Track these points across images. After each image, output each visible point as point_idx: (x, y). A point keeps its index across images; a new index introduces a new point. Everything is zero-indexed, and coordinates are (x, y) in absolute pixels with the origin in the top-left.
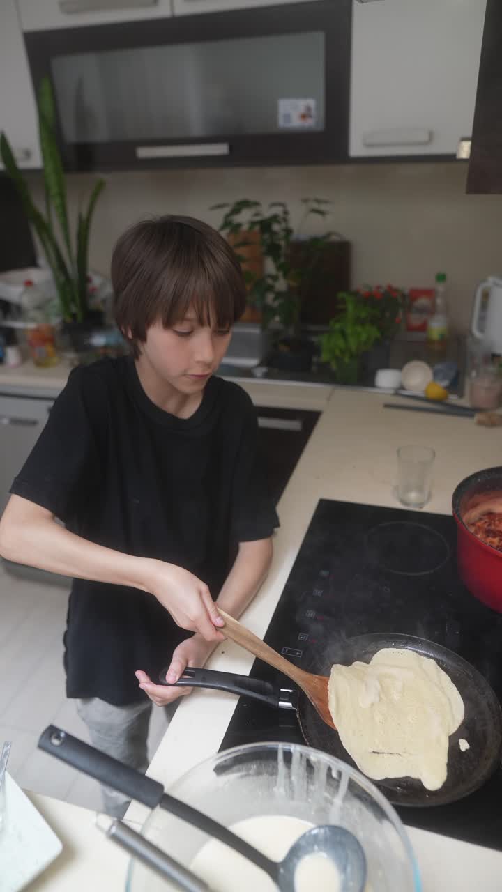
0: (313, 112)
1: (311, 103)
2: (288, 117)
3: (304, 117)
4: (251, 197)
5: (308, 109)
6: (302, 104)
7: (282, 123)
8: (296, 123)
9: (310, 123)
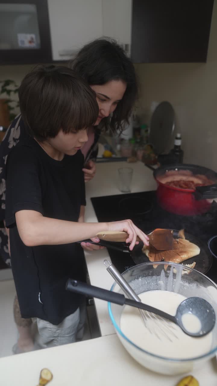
0: (35, 40)
1: (33, 36)
2: (23, 42)
3: (30, 42)
4: (11, 78)
5: (32, 39)
6: (29, 36)
7: (20, 45)
8: (27, 45)
9: (34, 45)
